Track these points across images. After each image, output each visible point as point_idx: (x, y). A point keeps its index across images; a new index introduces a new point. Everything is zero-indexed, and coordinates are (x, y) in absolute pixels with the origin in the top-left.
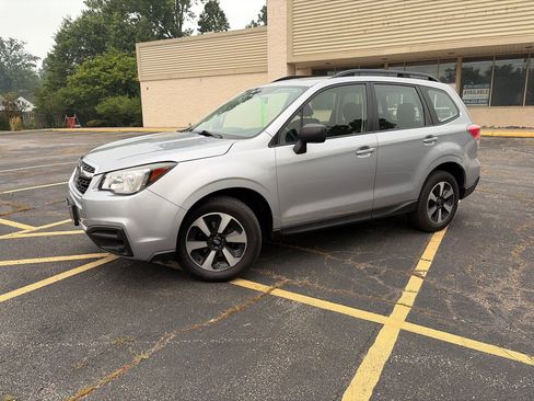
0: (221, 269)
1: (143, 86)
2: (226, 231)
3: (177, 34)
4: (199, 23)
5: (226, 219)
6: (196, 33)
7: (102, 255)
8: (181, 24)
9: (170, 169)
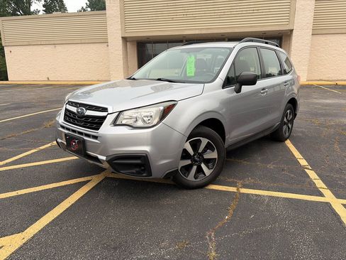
0: (201, 179)
1: (6, 50)
2: (205, 151)
3: (27, 12)
4: (44, 6)
5: (205, 141)
6: (41, 13)
7: (89, 178)
8: (30, 5)
9: (174, 105)
